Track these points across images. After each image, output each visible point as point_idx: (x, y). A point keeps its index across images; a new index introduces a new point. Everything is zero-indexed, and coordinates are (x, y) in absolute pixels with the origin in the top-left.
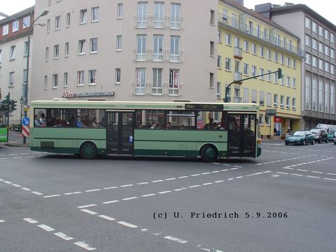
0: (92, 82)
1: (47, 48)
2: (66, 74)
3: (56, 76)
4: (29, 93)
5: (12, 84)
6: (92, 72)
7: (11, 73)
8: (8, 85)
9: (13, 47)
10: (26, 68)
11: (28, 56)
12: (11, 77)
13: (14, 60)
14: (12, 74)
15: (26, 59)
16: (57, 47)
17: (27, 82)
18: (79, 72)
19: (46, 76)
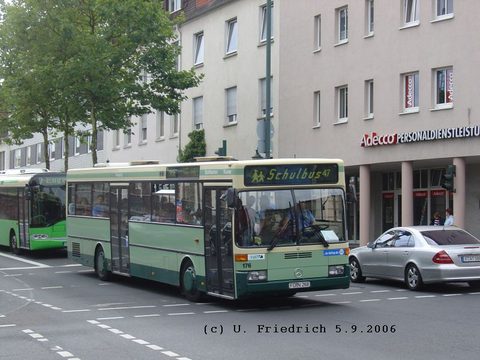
0: (441, 100)
1: (318, 17)
2: (370, 83)
3: (342, 90)
4: (274, 140)
5: (231, 118)
6: (439, 72)
7: (228, 90)
8: (223, 121)
9: (231, 22)
10: (264, 75)
11: (269, 42)
12: (228, 101)
13: (234, 55)
14: (232, 93)
15: (264, 50)
16: (341, 11)
17: (268, 110)
18: (406, 77)
19: (317, 93)
